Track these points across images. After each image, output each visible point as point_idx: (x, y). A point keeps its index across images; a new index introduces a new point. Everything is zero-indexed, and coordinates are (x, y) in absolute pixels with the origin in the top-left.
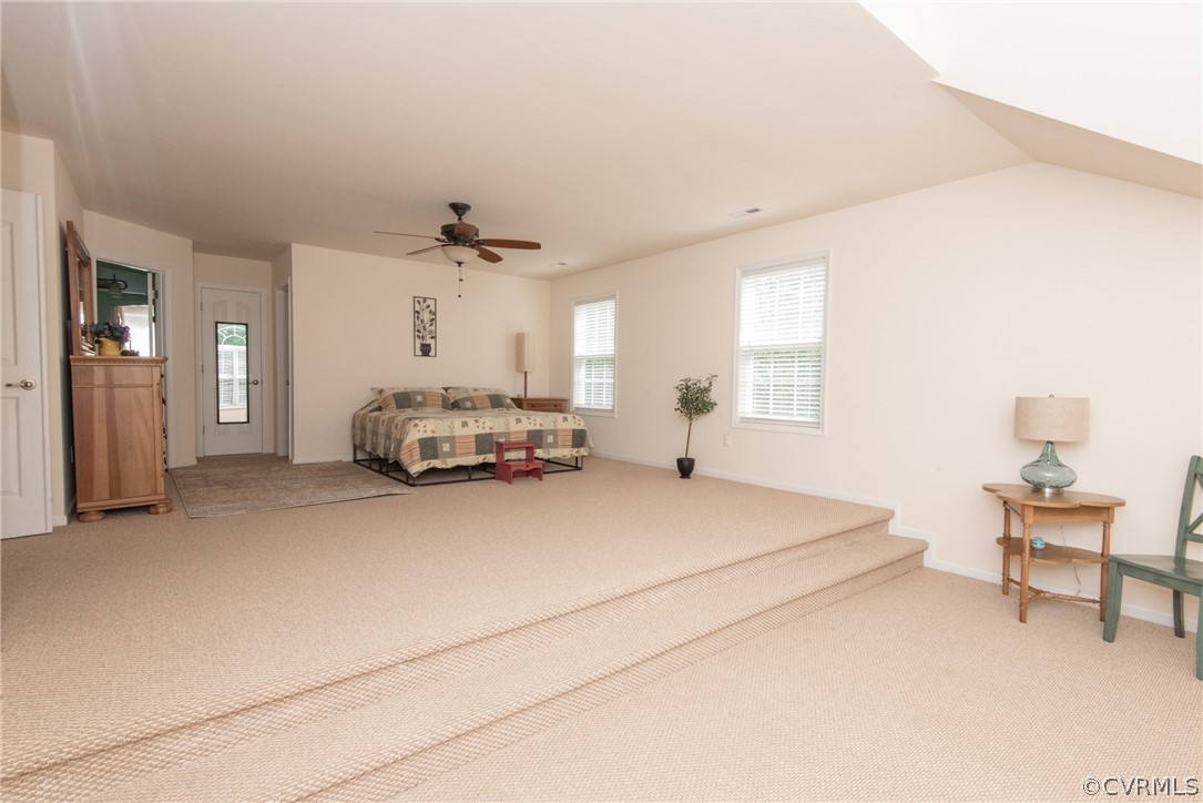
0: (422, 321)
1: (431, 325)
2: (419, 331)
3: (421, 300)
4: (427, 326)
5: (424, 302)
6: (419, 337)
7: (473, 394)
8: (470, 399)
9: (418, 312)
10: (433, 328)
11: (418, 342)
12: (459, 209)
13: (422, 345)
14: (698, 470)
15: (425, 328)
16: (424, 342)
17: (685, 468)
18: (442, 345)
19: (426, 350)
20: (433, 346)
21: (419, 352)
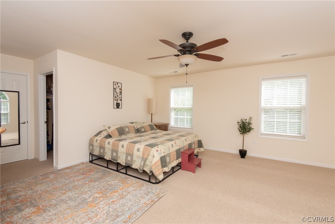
0: (117, 93)
1: (120, 95)
2: (115, 97)
3: (116, 83)
4: (119, 95)
5: (117, 84)
6: (115, 100)
7: (144, 125)
8: (143, 127)
9: (115, 89)
10: (121, 96)
11: (115, 102)
12: (187, 35)
13: (117, 103)
14: (248, 154)
15: (118, 96)
16: (117, 102)
17: (243, 154)
18: (124, 104)
19: (118, 106)
20: (120, 104)
21: (115, 107)
